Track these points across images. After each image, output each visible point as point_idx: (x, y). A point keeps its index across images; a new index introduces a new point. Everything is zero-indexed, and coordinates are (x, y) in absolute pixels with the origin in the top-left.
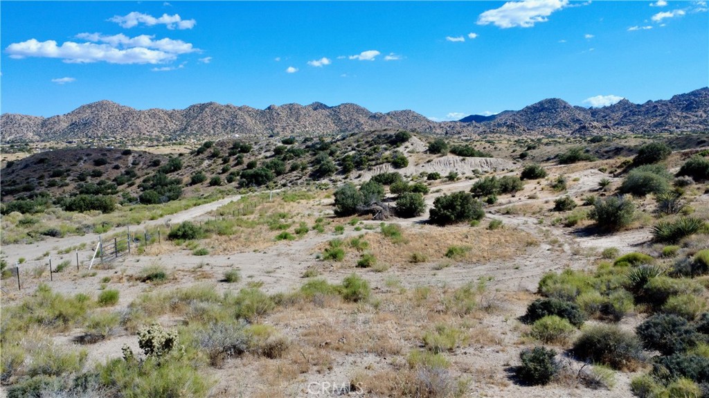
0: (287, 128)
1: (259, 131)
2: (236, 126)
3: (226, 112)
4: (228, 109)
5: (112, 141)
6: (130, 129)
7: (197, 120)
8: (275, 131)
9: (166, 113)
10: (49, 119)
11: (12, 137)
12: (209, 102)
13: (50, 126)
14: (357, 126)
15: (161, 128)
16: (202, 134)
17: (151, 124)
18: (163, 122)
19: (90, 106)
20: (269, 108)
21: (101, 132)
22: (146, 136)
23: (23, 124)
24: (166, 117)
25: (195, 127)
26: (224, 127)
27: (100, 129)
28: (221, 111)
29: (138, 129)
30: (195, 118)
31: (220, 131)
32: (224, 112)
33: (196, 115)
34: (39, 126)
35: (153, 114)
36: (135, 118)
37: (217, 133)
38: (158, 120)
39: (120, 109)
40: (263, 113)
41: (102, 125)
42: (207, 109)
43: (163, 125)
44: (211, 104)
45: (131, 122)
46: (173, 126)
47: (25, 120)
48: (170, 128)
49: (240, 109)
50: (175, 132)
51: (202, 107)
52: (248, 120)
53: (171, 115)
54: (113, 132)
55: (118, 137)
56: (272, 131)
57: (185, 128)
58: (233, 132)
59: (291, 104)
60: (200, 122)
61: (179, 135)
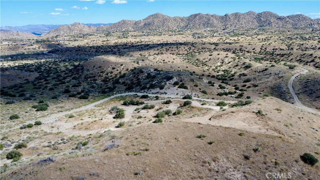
0: (233, 25)
1: (219, 27)
2: (209, 24)
3: (206, 18)
4: (207, 16)
5: (158, 31)
6: (165, 26)
7: (192, 22)
8: (227, 27)
9: (180, 18)
10: (137, 21)
11: (125, 29)
12: (199, 13)
13: (137, 25)
14: (269, 24)
15: (178, 26)
16: (194, 28)
17: (174, 24)
18: (178, 23)
19: (152, 16)
20: (226, 15)
21: (155, 28)
22: (171, 29)
23: (129, 24)
24: (180, 20)
25: (191, 25)
26: (204, 25)
27: (154, 26)
28: (203, 17)
29: (169, 26)
30: (192, 21)
31: (202, 27)
32: (204, 18)
33: (192, 19)
34: (134, 25)
35: (175, 19)
36: (168, 22)
37: (200, 27)
38: (177, 22)
39: (163, 16)
40: (222, 18)
41: (155, 25)
42: (197, 17)
43: (178, 24)
44: (199, 14)
45: (166, 23)
46: (182, 25)
47: (129, 22)
48: (181, 25)
49: (212, 16)
50: (183, 27)
51: (196, 15)
52: (215, 21)
53: (182, 20)
54: (159, 28)
55: (160, 30)
56: (225, 26)
57: (187, 26)
58: (207, 27)
59: (236, 13)
60: (194, 23)
61: (184, 29)
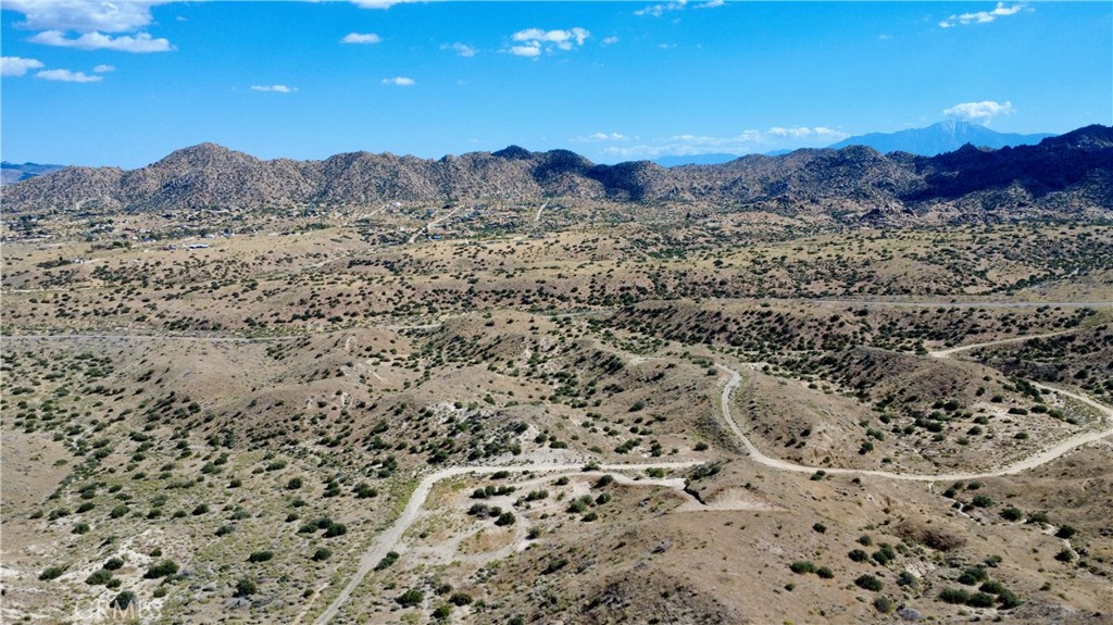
0: (470, 190)
1: (430, 196)
2: (396, 188)
3: (383, 167)
4: (385, 161)
5: (226, 214)
6: (248, 194)
7: (341, 180)
8: (452, 196)
9: (296, 166)
10: (130, 173)
11: (83, 202)
12: (358, 151)
13: (132, 184)
14: (570, 187)
15: (292, 192)
16: (348, 203)
17: (278, 185)
18: (293, 182)
19: (186, 152)
20: (444, 159)
21: (209, 199)
22: (271, 206)
23: (96, 182)
24: (298, 174)
25: (339, 190)
26: (380, 190)
27: (207, 195)
28: (375, 165)
29: (260, 194)
30: (338, 176)
31: (374, 196)
32: (379, 168)
33: (339, 171)
34: (118, 185)
35: (278, 168)
36: (255, 178)
37: (370, 199)
38: (286, 180)
39: (229, 155)
40: (433, 166)
41: (209, 189)
42: (355, 163)
43: (294, 188)
44: (360, 154)
45: (249, 185)
46: (308, 188)
47: (98, 176)
48: (304, 191)
49: (402, 160)
50: (311, 198)
51: (349, 159)
52: (414, 177)
53: (304, 172)
54: (225, 200)
55: (233, 208)
56: (448, 195)
57: (325, 193)
58: (393, 197)
59: (475, 153)
60: (346, 182)
61: (317, 203)
